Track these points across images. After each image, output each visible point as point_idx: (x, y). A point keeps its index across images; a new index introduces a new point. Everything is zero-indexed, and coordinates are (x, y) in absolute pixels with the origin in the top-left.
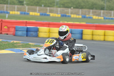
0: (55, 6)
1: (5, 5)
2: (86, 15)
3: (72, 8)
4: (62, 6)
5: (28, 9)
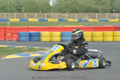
0: (52, 12)
1: (5, 14)
2: (82, 18)
3: (68, 12)
4: (58, 11)
5: (27, 15)
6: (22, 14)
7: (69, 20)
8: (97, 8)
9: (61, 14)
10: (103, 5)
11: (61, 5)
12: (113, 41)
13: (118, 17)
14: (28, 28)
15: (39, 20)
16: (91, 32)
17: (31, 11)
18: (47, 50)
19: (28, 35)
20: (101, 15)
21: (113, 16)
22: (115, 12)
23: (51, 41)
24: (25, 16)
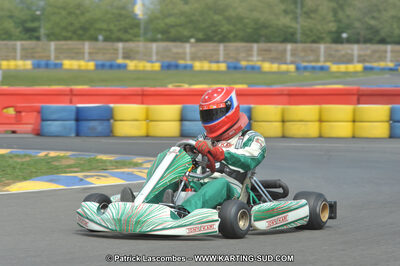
0: (141, 39)
2: (238, 61)
3: (193, 40)
4: (159, 36)
5: (56, 49)
6: (40, 43)
7: (198, 65)
8: (291, 27)
9: (170, 44)
10: (311, 18)
11: (170, 15)
12: (354, 137)
13: (360, 56)
14: (71, 90)
15: (97, 66)
16: (280, 107)
17: (69, 34)
18: (141, 164)
19: (73, 116)
20: (304, 50)
21: (343, 52)
22: (349, 41)
23: (147, 136)
24: (50, 51)
